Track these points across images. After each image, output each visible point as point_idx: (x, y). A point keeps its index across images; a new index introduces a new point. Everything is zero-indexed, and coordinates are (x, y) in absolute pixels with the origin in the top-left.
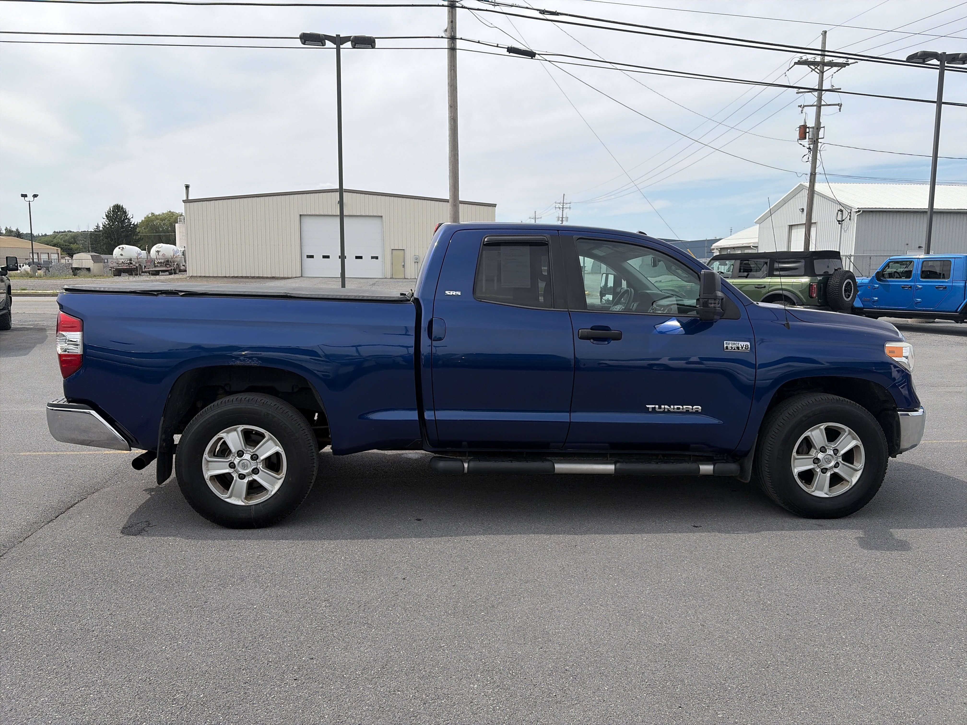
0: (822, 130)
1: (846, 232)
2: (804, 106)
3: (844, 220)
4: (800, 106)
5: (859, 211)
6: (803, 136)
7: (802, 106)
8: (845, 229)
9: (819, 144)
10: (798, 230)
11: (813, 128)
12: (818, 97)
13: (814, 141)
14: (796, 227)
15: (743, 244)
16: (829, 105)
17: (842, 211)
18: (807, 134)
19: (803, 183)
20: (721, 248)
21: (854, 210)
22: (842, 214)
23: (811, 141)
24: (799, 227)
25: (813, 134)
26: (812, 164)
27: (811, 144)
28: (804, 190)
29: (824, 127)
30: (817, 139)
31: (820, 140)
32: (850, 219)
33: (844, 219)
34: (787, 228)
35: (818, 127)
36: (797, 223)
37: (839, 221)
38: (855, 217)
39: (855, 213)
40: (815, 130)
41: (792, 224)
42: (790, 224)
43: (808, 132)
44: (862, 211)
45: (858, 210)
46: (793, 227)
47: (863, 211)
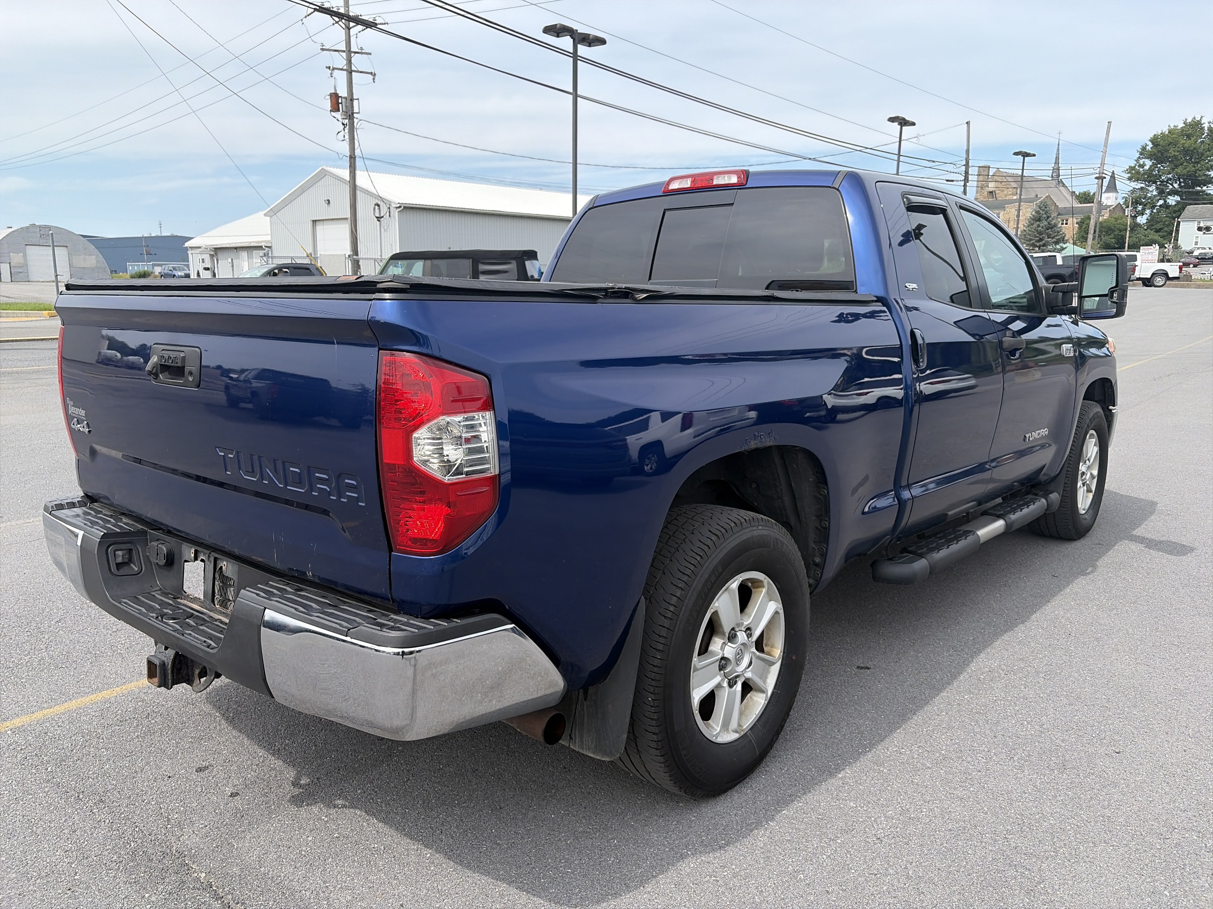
0: (355, 103)
1: (387, 232)
2: (334, 69)
3: (383, 217)
4: (329, 68)
5: (400, 207)
6: (335, 108)
7: (331, 68)
8: (386, 228)
9: (355, 120)
10: (325, 226)
11: (346, 98)
12: (347, 60)
13: (350, 115)
14: (322, 222)
15: (251, 242)
16: (361, 72)
17: (378, 206)
18: (340, 105)
19: (325, 167)
20: (216, 249)
21: (394, 205)
22: (379, 209)
23: (345, 115)
24: (325, 222)
25: (346, 107)
26: (350, 144)
27: (346, 119)
28: (327, 176)
29: (358, 99)
30: (353, 114)
31: (355, 115)
32: (390, 216)
33: (382, 215)
34: (310, 224)
35: (351, 99)
36: (322, 218)
37: (377, 217)
38: (395, 213)
39: (395, 209)
40: (349, 102)
41: (316, 219)
42: (314, 219)
43: (341, 103)
44: (402, 207)
45: (399, 205)
46: (317, 223)
47: (404, 207)
